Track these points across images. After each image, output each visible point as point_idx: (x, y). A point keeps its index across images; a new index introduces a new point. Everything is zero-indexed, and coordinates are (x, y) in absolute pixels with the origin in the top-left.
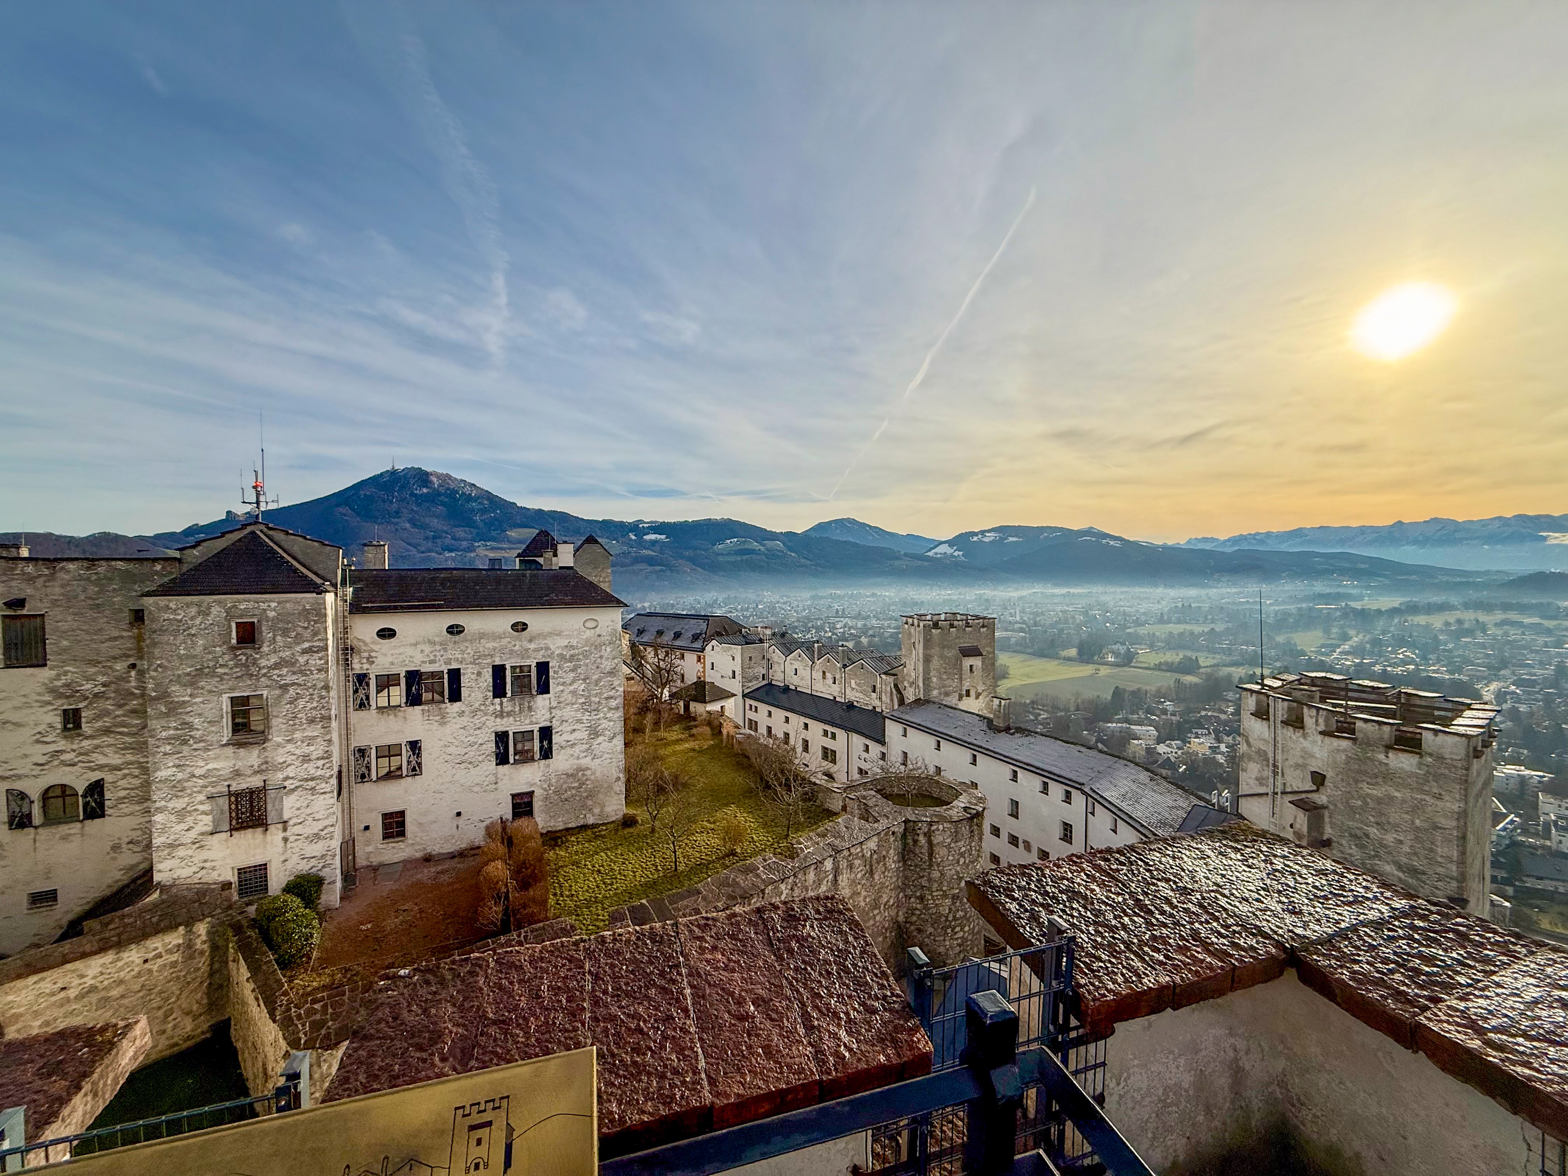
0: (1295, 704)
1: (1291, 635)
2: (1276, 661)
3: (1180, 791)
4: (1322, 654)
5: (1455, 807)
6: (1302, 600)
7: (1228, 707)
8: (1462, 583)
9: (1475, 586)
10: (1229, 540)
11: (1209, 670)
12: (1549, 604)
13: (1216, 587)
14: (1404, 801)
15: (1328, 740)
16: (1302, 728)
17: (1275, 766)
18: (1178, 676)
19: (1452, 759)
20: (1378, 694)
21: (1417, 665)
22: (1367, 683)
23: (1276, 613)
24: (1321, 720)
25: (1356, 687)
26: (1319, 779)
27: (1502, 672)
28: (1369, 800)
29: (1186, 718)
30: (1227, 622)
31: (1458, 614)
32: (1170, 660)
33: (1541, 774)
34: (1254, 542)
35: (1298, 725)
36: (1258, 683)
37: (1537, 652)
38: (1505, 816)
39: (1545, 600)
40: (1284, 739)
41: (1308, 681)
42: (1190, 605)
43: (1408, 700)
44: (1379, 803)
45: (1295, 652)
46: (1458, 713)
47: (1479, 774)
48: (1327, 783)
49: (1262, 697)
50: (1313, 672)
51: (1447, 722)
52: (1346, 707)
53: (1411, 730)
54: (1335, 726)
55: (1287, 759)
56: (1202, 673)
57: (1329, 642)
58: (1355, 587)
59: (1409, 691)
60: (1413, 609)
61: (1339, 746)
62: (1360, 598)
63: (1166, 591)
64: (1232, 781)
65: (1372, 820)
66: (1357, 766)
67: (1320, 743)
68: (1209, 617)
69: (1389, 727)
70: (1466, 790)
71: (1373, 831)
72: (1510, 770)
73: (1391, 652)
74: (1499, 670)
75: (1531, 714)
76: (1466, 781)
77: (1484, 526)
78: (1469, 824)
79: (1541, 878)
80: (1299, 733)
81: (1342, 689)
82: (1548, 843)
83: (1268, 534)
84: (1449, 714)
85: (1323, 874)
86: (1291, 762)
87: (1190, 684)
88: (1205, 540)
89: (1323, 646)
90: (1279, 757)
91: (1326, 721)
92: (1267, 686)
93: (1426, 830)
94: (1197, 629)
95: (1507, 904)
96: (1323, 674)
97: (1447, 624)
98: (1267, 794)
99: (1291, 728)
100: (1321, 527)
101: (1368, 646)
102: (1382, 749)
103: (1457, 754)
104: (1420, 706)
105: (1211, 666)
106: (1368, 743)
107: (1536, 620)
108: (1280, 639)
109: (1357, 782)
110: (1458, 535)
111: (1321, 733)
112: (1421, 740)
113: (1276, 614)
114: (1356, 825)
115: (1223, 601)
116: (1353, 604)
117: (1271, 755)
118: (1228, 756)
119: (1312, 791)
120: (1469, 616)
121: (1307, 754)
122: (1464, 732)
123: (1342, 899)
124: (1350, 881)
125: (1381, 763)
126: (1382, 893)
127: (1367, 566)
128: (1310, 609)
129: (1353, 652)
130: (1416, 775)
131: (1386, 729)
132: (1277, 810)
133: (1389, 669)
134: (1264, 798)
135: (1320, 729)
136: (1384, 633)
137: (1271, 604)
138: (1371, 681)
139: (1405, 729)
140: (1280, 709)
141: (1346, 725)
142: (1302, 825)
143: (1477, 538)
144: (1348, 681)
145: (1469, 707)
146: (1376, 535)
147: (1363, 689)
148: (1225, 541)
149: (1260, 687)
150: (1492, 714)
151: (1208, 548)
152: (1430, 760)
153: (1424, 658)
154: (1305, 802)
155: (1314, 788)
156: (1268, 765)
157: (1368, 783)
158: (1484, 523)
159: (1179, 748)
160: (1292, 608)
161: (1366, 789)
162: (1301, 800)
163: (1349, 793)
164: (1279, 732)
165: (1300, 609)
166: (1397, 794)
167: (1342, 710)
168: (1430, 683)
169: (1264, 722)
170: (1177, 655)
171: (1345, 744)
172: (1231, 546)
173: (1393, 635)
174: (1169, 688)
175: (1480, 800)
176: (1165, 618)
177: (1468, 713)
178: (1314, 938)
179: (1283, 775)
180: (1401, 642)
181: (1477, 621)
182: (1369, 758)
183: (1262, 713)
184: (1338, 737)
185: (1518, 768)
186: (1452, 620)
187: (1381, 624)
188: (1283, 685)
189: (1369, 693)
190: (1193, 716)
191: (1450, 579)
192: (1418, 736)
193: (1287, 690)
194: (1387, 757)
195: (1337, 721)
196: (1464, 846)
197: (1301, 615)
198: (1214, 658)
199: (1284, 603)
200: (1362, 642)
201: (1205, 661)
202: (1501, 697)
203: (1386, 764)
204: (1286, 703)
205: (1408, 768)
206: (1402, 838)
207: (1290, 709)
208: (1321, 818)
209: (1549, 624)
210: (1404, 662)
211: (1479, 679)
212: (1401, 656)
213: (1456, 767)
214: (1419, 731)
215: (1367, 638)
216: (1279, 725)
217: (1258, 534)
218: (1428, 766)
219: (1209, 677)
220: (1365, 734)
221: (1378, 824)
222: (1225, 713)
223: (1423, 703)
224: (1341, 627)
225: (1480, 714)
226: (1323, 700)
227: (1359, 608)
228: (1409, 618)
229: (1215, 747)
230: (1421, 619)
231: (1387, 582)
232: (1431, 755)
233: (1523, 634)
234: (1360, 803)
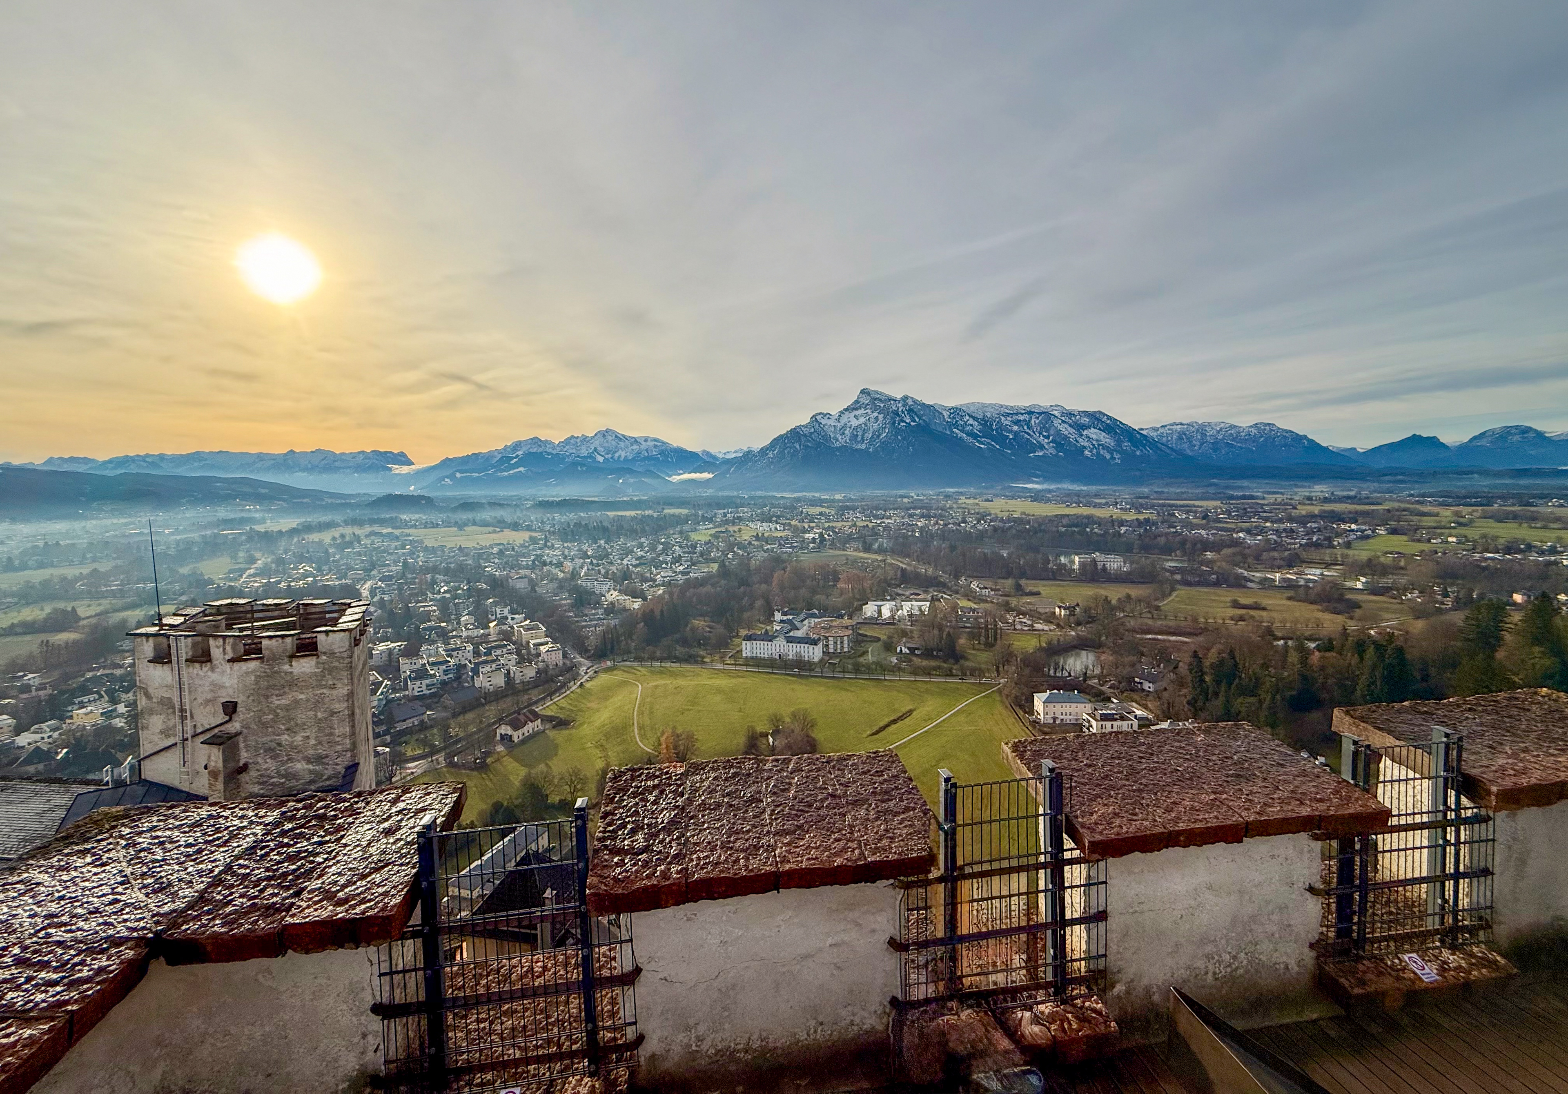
0: (200, 638)
1: (197, 565)
2: (182, 594)
3: (55, 787)
4: (231, 580)
5: (345, 692)
6: (205, 527)
7: (124, 659)
8: (342, 504)
9: (350, 505)
10: (110, 461)
11: (93, 621)
12: (396, 517)
13: (97, 518)
14: (308, 700)
15: (237, 666)
16: (210, 661)
17: (182, 710)
18: (43, 637)
19: (340, 653)
20: (281, 610)
21: (314, 577)
22: (271, 601)
23: (178, 542)
24: (228, 648)
25: (261, 608)
26: (231, 708)
27: (373, 573)
28: (279, 711)
29: (64, 687)
30: (114, 559)
31: (341, 530)
32: (29, 619)
33: (399, 644)
34: (145, 464)
35: (204, 659)
36: (154, 625)
37: (392, 554)
38: (382, 682)
39: (394, 515)
40: (190, 677)
41: (214, 611)
42: (58, 543)
43: (305, 610)
44: (288, 710)
45: (201, 582)
46: (342, 612)
47: (359, 659)
48: (239, 709)
49: (161, 639)
50: (217, 600)
51: (335, 622)
52: (252, 629)
53: (309, 636)
54: (242, 651)
55: (195, 699)
56: (84, 627)
57: (237, 567)
58: (257, 511)
59: (305, 602)
60: (308, 528)
61: (248, 668)
62: (263, 521)
63: (14, 527)
64: (132, 744)
65: (283, 728)
66: (266, 683)
67: (228, 671)
68: (89, 555)
69: (290, 638)
70: (351, 674)
71: (285, 738)
72: (382, 647)
73: (293, 569)
74: (371, 570)
75: (391, 601)
76: (351, 667)
77: (354, 458)
78: (355, 702)
79: (404, 720)
80: (206, 667)
81: (247, 612)
82: (407, 693)
83: (162, 457)
84: (335, 615)
85: (197, 826)
86: (200, 700)
87: (67, 643)
88: (72, 459)
89: (230, 572)
90: (187, 700)
91: (234, 648)
92: (166, 625)
93: (326, 719)
94: (71, 572)
95: (387, 750)
96: (229, 601)
97: (334, 539)
98: (176, 744)
99: (197, 665)
100: (221, 452)
101: (273, 565)
102: (286, 660)
103: (342, 647)
104: (315, 613)
105: (96, 615)
106: (275, 658)
107: (390, 530)
108: (185, 570)
109: (267, 697)
110: (337, 464)
111: (229, 661)
112: (316, 642)
113: (178, 545)
114: (269, 738)
115: (107, 534)
116: (258, 528)
117: (176, 700)
118: (129, 716)
119: (226, 722)
120: (348, 531)
121: (216, 687)
122: (346, 628)
123: (217, 842)
124: (227, 818)
125: (286, 673)
126: (256, 815)
127: (267, 491)
128: (216, 536)
129: (260, 573)
130: (315, 674)
131: (289, 640)
132: (188, 757)
133: (293, 584)
134: (173, 749)
135: (228, 657)
136: (286, 552)
137: (171, 534)
138: (274, 599)
139: (304, 636)
140: (184, 648)
141: (254, 646)
142: (216, 762)
143: (350, 467)
144: (253, 603)
145: (349, 606)
146: (273, 462)
147: (267, 608)
148: (105, 463)
149: (157, 628)
150: (364, 608)
151: (80, 470)
152: (325, 658)
153: (319, 569)
154: (220, 737)
155: (227, 718)
156: (174, 712)
157: (276, 696)
158: (354, 455)
159: (54, 730)
160: (195, 536)
161: (276, 701)
162: (214, 736)
163: (260, 711)
164: (184, 672)
165: (204, 537)
166: (302, 696)
167: (249, 633)
168: (324, 591)
169: (166, 667)
170: (42, 610)
171: (253, 665)
172: (114, 468)
173: (294, 553)
174: (31, 656)
175: (362, 679)
176: (17, 563)
177: (349, 611)
178: (183, 905)
179: (192, 717)
180: (301, 559)
181: (354, 534)
182: (275, 672)
183: (162, 658)
184: (246, 660)
185: (386, 643)
186: (337, 535)
187: (283, 543)
188: (186, 621)
189: (272, 610)
190: (74, 684)
191: (333, 501)
192: (314, 640)
193: (190, 624)
194: (291, 666)
195: (245, 645)
196: (353, 720)
197: (206, 543)
198: (100, 605)
199: (185, 531)
200: (266, 564)
201: (86, 610)
202: (373, 591)
203: (291, 673)
204: (190, 640)
205: (308, 670)
206: (308, 734)
207: (194, 645)
208: (236, 746)
209: (397, 532)
210: (304, 576)
211: (359, 580)
212: (301, 571)
213: (343, 658)
214: (315, 635)
215: (269, 560)
216: (183, 665)
217: (147, 455)
218: (323, 663)
219: (94, 628)
220: (271, 650)
221: (288, 729)
222: (121, 667)
223: (317, 610)
224: (248, 551)
225: (357, 610)
226: (229, 627)
227: (263, 530)
228: (306, 537)
229: (111, 711)
230: (315, 537)
231: (285, 505)
232: (325, 653)
233: (383, 541)
234: (271, 717)
